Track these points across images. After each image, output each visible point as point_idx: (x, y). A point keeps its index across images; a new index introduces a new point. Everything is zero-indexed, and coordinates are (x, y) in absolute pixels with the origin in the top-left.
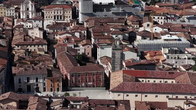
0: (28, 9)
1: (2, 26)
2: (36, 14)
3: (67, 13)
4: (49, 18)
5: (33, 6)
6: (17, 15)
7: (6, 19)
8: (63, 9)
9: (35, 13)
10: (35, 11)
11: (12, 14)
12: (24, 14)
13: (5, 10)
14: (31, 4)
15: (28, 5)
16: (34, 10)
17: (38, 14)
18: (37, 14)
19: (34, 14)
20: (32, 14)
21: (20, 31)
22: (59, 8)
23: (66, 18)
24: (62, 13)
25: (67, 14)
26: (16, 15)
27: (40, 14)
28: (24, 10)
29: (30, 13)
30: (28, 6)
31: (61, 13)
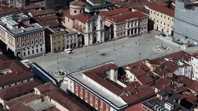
0: (95, 28)
3: (142, 23)
4: (121, 35)
5: (103, 23)
6: (81, 40)
8: (139, 18)
11: (73, 41)
12: (91, 37)
13: (63, 37)
14: (101, 20)
15: (96, 22)
16: (103, 28)
17: (107, 32)
19: (103, 34)
20: (101, 34)
22: (134, 18)
23: (141, 30)
24: (137, 24)
26: (79, 40)
27: (109, 32)
28: (91, 31)
29: (99, 33)
30: (95, 24)
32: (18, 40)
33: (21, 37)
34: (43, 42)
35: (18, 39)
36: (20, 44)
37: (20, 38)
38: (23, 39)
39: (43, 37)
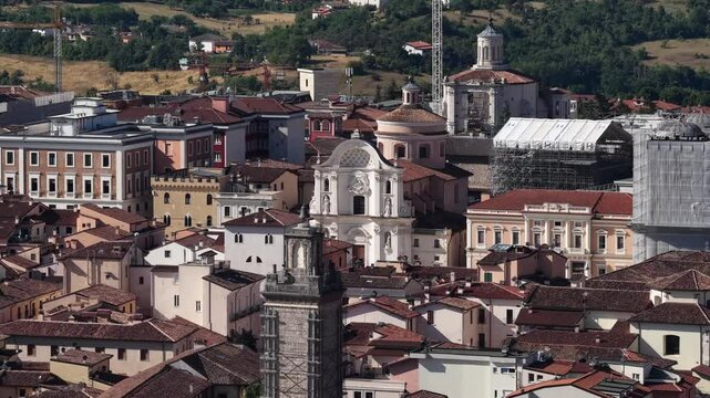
0: (359, 205)
1: (33, 256)
2: (408, 241)
5: (395, 188)
7: (86, 221)
8: (595, 215)
9: (400, 233)
10: (409, 222)
13: (209, 202)
14: (381, 173)
16: (395, 214)
17: (426, 240)
18: (416, 244)
19: (395, 239)
20: (385, 237)
21: (104, 281)
22: (566, 207)
24: (586, 242)
25: (622, 252)
27: (437, 245)
28: (334, 211)
29: (371, 228)
30: (357, 183)
31: (578, 245)
32: (10, 161)
33: (26, 150)
34: (114, 197)
35: (10, 155)
36: (17, 179)
37: (21, 152)
38: (34, 162)
39: (114, 177)
